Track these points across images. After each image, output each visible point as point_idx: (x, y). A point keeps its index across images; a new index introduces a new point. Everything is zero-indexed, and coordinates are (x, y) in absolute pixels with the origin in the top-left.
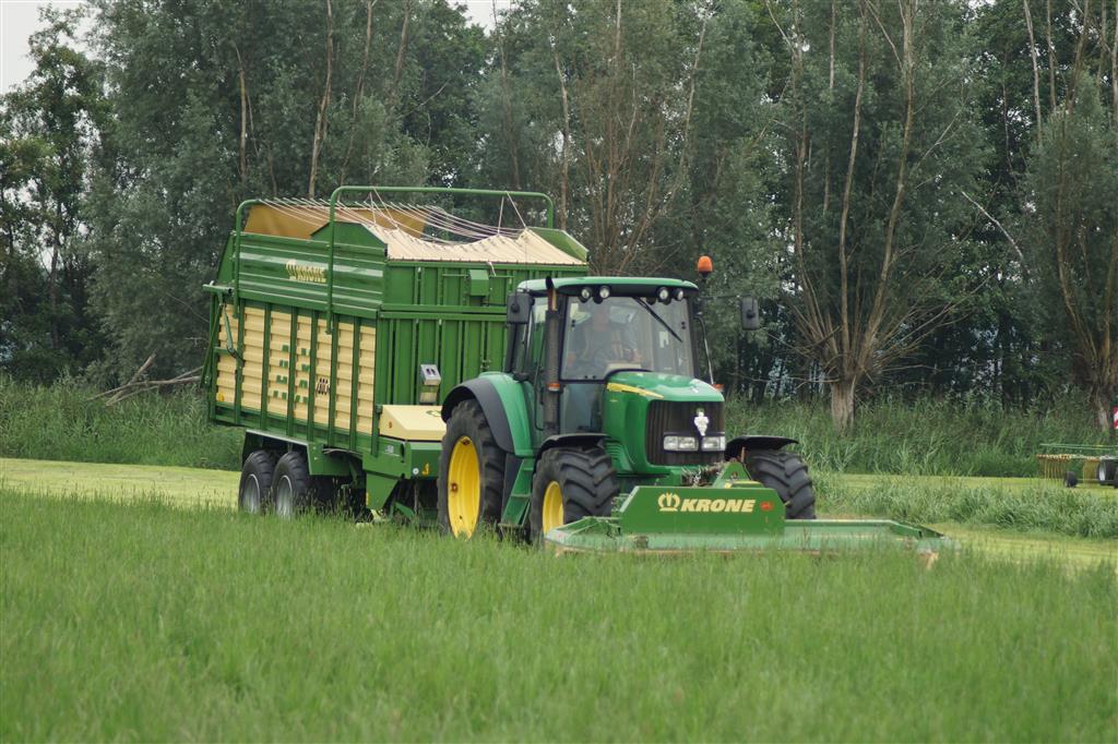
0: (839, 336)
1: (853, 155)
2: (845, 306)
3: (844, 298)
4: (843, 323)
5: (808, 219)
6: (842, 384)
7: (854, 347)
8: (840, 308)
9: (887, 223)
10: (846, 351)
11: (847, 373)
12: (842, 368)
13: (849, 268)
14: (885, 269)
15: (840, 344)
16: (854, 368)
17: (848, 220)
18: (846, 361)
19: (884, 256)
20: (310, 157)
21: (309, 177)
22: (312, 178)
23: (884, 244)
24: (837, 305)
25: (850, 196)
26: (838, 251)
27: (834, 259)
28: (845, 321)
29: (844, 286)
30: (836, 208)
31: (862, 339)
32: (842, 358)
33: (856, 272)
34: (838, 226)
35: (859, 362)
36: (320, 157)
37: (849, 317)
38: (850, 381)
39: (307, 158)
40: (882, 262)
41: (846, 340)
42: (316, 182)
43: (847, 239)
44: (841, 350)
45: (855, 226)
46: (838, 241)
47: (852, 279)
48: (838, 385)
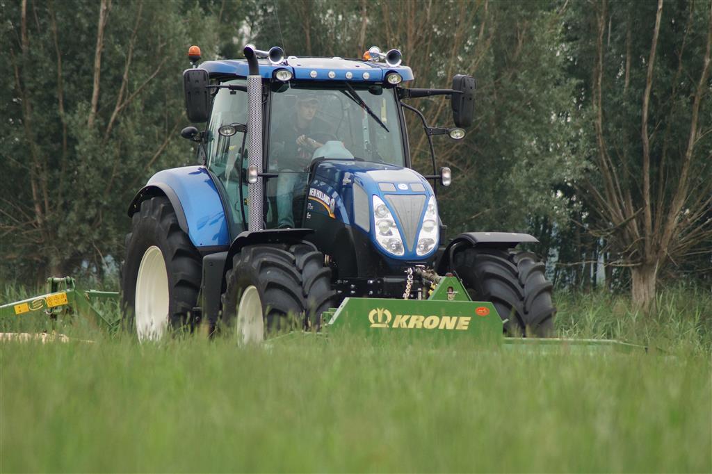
0: (641, 219)
1: (657, 28)
2: (648, 187)
3: (647, 179)
4: (646, 205)
5: (610, 95)
6: (644, 267)
7: (657, 230)
8: (643, 188)
9: (693, 99)
10: (648, 233)
11: (650, 257)
12: (643, 251)
13: (652, 146)
14: (691, 148)
15: (642, 226)
16: (657, 252)
17: (651, 95)
18: (648, 243)
19: (689, 134)
20: (96, 27)
21: (95, 49)
22: (98, 50)
23: (689, 122)
24: (639, 186)
25: (654, 71)
26: (641, 129)
27: (636, 138)
28: (648, 203)
29: (647, 166)
30: (638, 84)
31: (665, 221)
32: (643, 241)
33: (660, 150)
34: (641, 103)
35: (662, 245)
36: (105, 28)
37: (651, 198)
38: (653, 265)
39: (93, 28)
40: (687, 140)
41: (648, 222)
42: (102, 54)
43: (650, 116)
44: (642, 233)
45: (659, 102)
46: (641, 118)
47: (656, 159)
48: (640, 269)
